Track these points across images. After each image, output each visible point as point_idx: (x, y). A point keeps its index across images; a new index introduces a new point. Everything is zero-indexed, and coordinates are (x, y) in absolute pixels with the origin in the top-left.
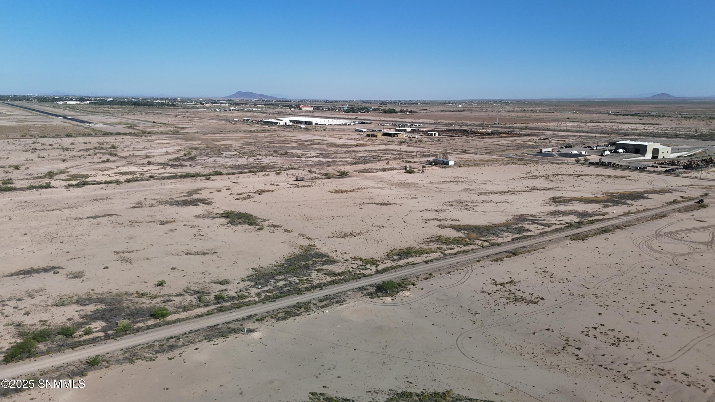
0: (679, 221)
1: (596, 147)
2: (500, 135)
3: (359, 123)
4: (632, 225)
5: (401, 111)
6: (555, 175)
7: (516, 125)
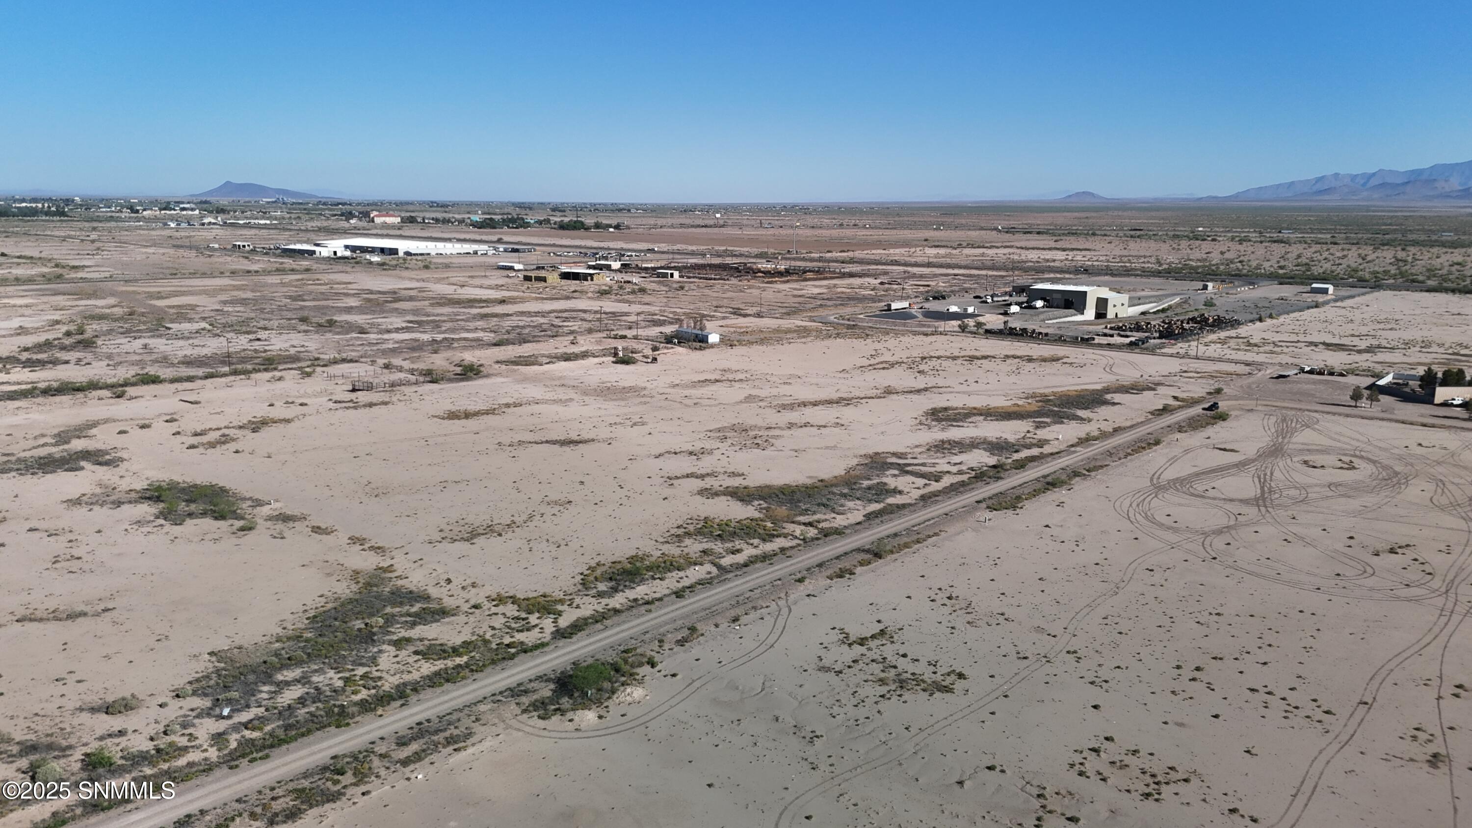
0: (1187, 451)
1: (992, 296)
2: (804, 276)
3: (505, 251)
4: (1102, 467)
5: (597, 226)
6: (925, 358)
7: (829, 255)
